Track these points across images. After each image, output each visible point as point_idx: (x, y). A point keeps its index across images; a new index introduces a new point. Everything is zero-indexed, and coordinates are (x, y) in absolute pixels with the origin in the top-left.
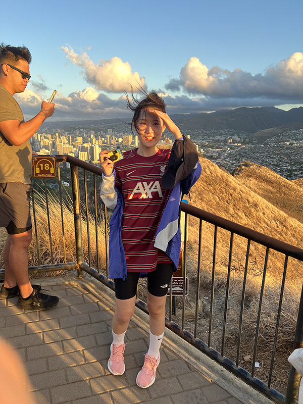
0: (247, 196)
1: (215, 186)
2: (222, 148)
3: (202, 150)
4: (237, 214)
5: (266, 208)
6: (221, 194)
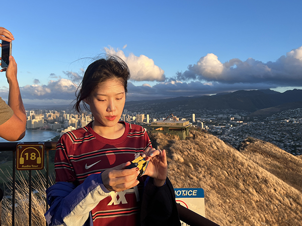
0: (255, 171)
1: (222, 160)
2: (225, 125)
3: (207, 127)
4: (248, 190)
5: (276, 184)
6: (230, 169)
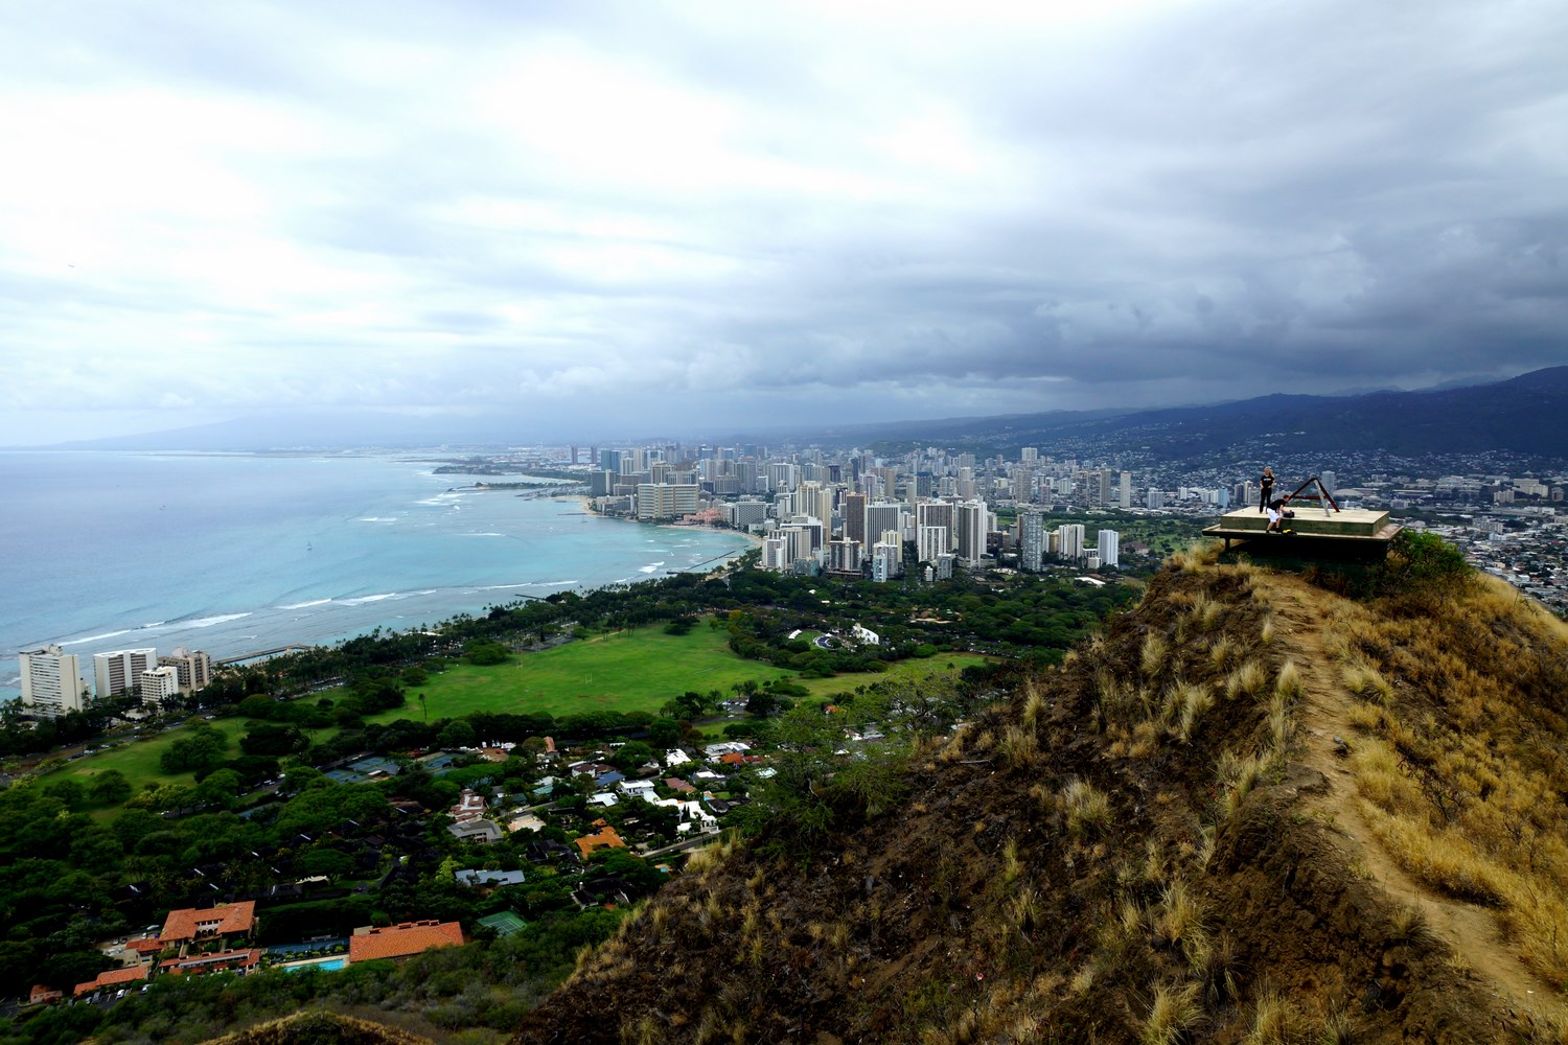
2: (1469, 522)
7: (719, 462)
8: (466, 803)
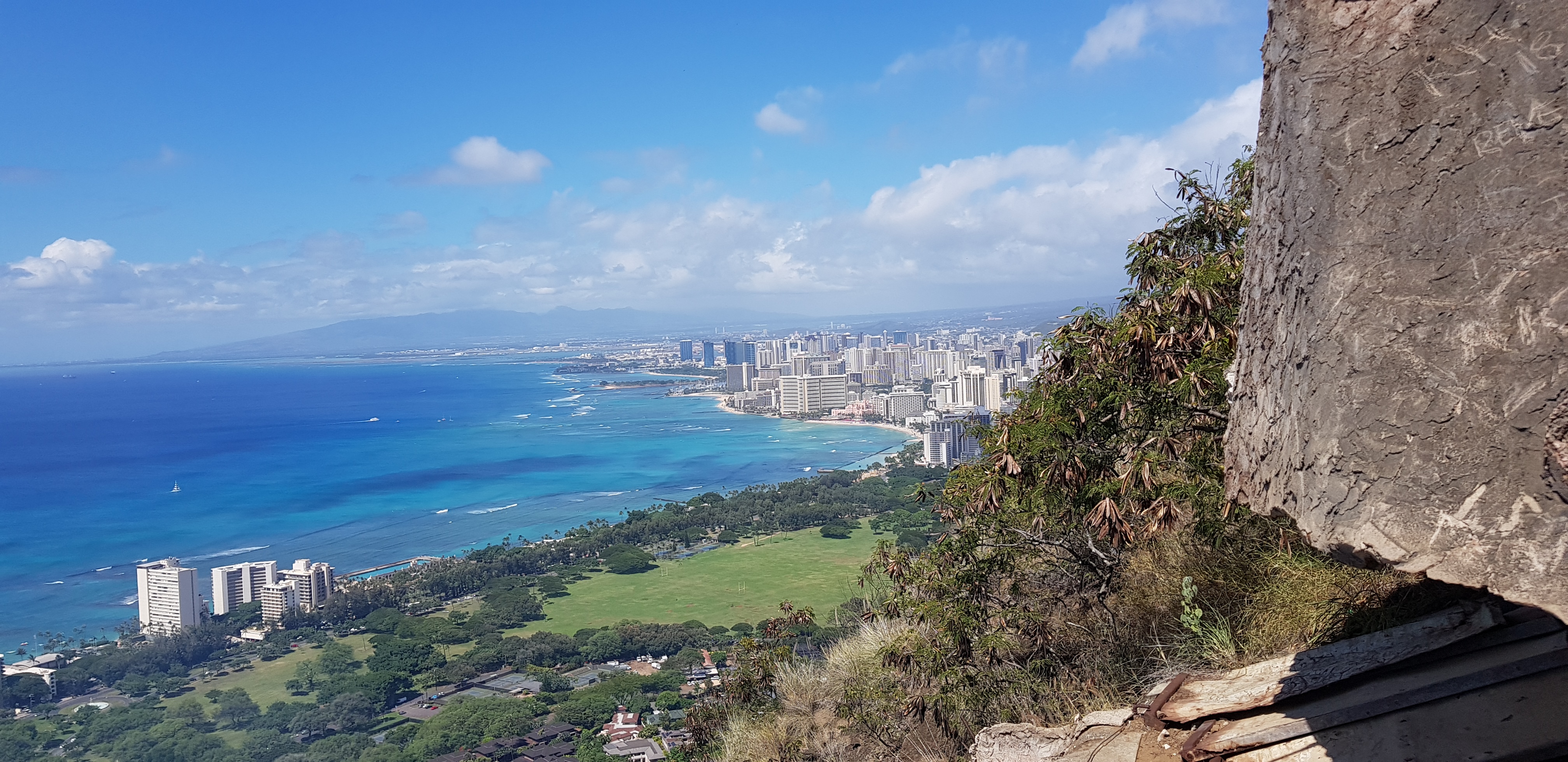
7: (866, 351)
8: (620, 721)
